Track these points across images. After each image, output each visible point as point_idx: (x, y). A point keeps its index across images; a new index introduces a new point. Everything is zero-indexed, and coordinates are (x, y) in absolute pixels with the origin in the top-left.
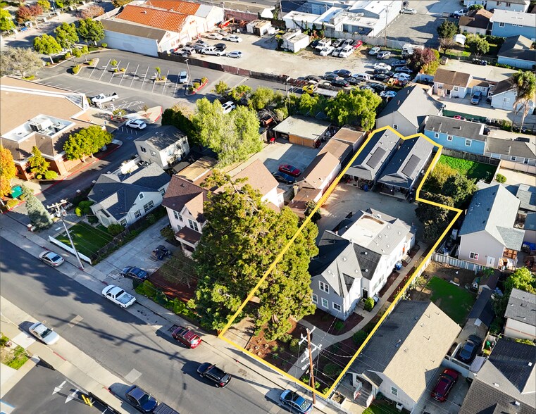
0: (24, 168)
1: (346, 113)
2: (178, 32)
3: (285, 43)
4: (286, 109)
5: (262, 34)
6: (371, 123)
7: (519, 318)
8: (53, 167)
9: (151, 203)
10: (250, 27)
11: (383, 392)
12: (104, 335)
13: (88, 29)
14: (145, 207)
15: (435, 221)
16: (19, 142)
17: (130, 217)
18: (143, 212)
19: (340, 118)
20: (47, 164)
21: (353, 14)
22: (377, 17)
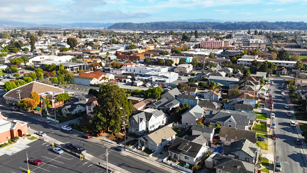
0: (42, 103)
1: (151, 94)
2: (98, 79)
3: (134, 83)
4: (130, 94)
5: (127, 82)
6: (159, 96)
7: (195, 129)
8: (51, 103)
9: (81, 110)
10: (123, 80)
11: (148, 147)
12: (60, 135)
13: (68, 77)
14: (79, 111)
15: (174, 113)
16: (42, 96)
17: (73, 112)
18: (78, 112)
19: (148, 95)
20: (49, 102)
21: (159, 77)
22: (168, 78)
